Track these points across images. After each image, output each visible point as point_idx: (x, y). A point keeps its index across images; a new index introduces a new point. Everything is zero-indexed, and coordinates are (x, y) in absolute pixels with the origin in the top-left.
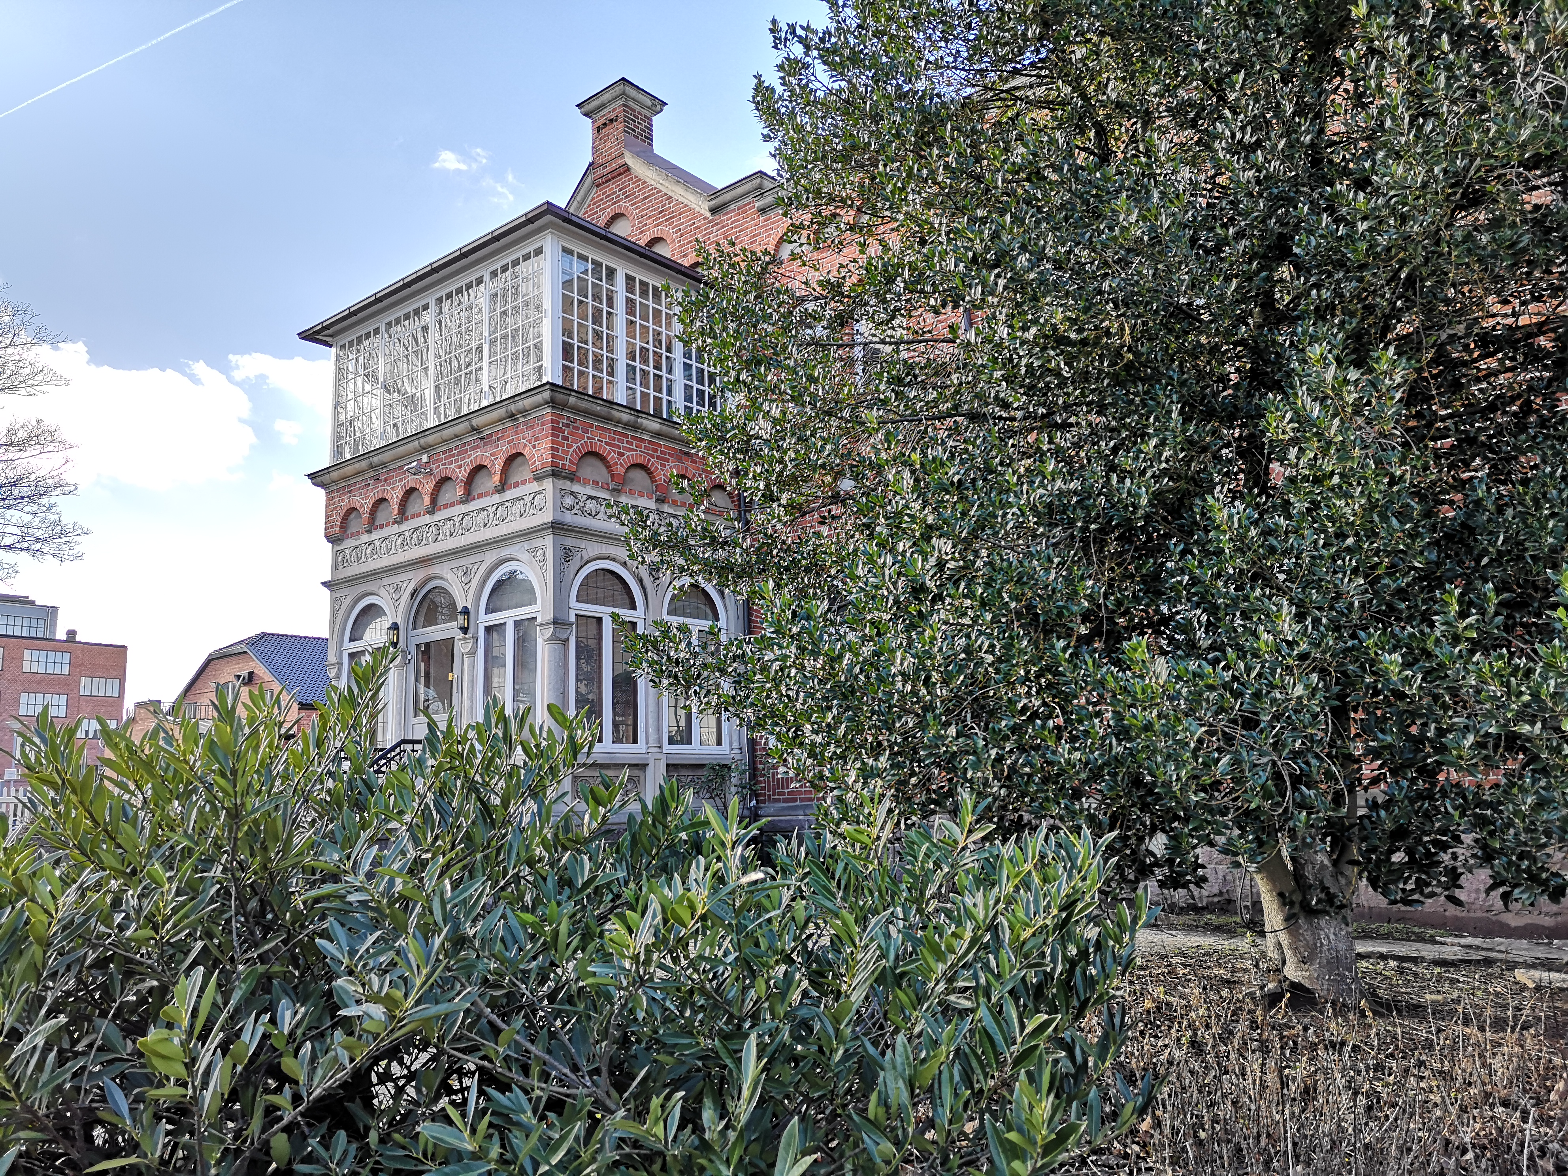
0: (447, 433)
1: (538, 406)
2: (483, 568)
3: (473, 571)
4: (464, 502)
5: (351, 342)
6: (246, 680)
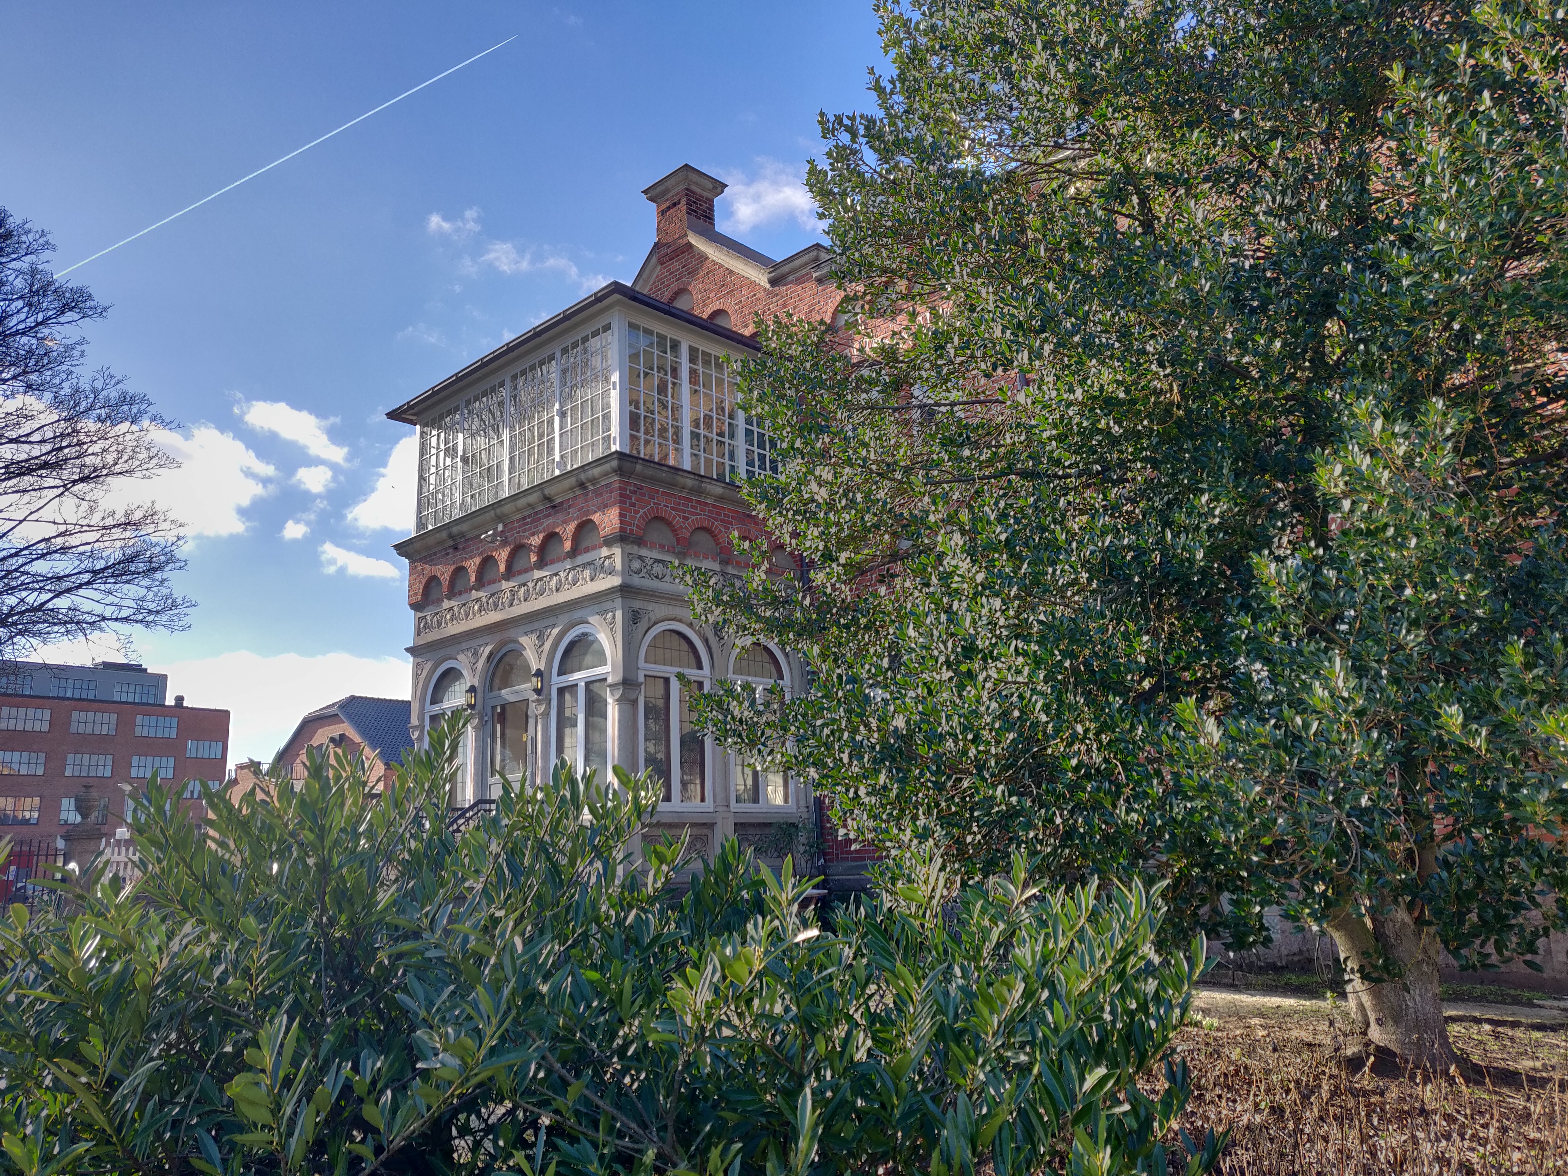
0: (522, 502)
1: (606, 474)
2: (556, 631)
3: (546, 634)
4: (537, 568)
5: (434, 420)
6: (338, 741)
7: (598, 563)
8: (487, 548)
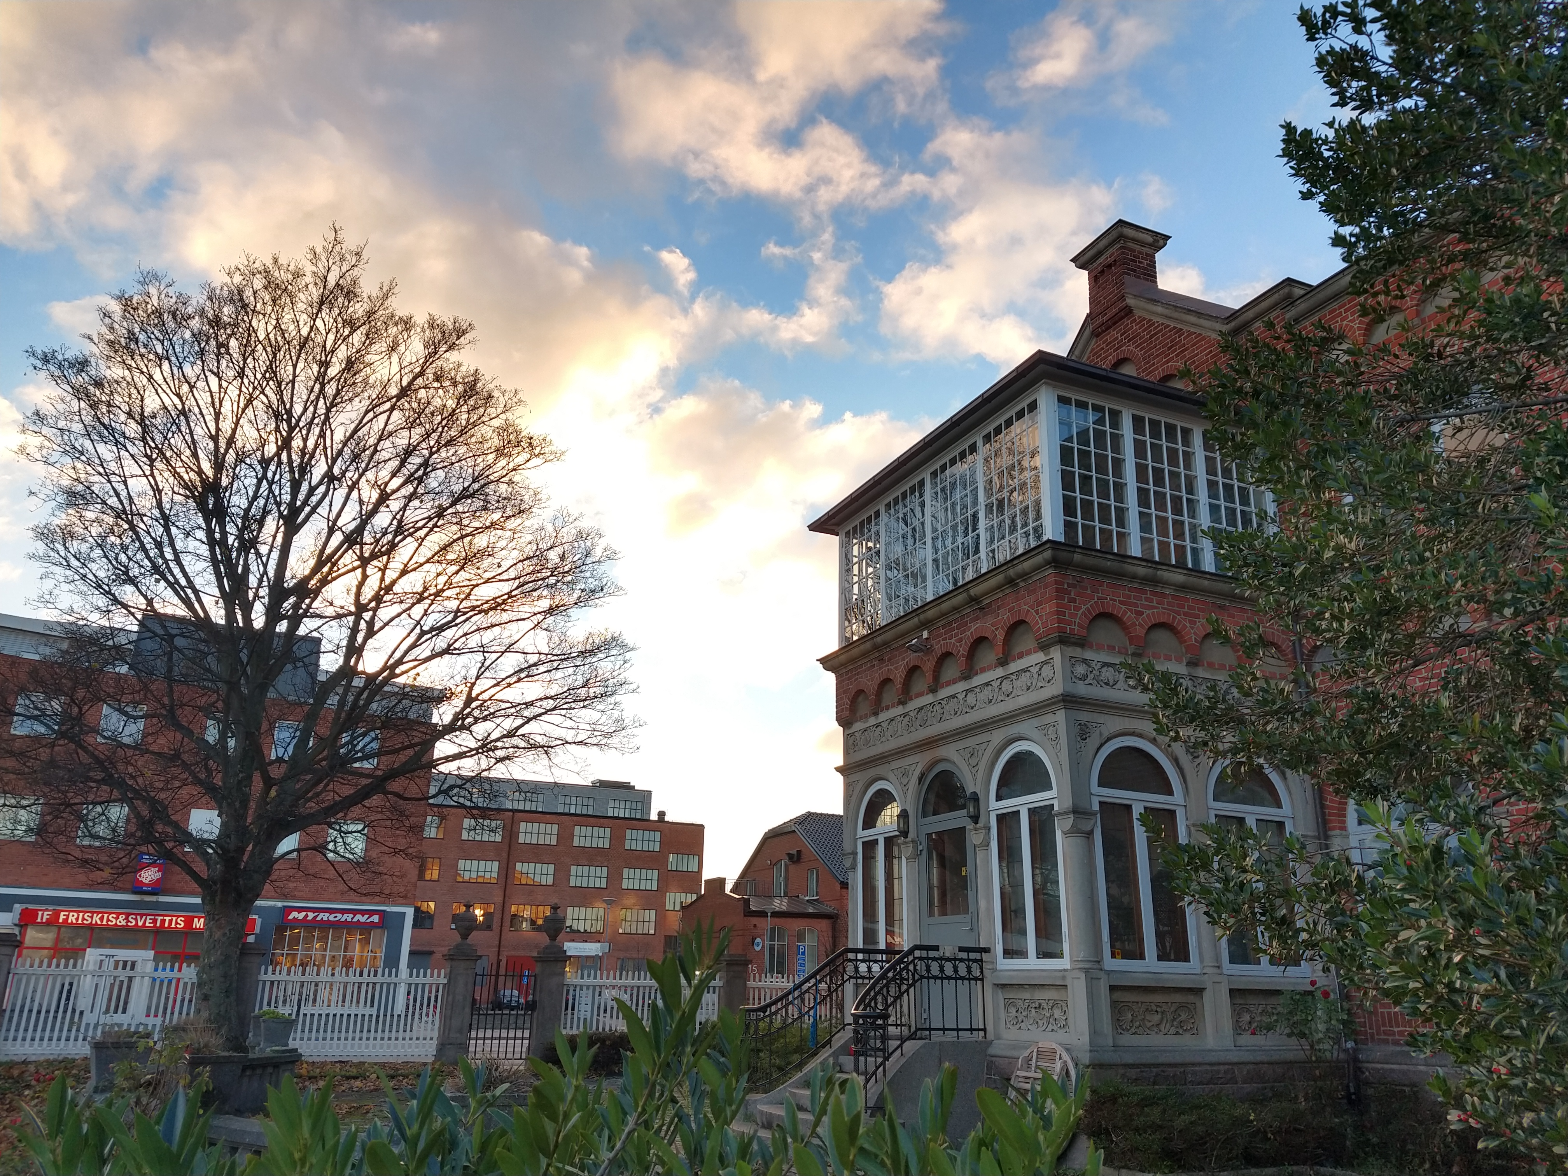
1: (1039, 568)
2: (991, 749)
3: (980, 753)
4: (966, 677)
5: (855, 528)
6: (796, 858)
7: (1034, 670)
8: (912, 658)
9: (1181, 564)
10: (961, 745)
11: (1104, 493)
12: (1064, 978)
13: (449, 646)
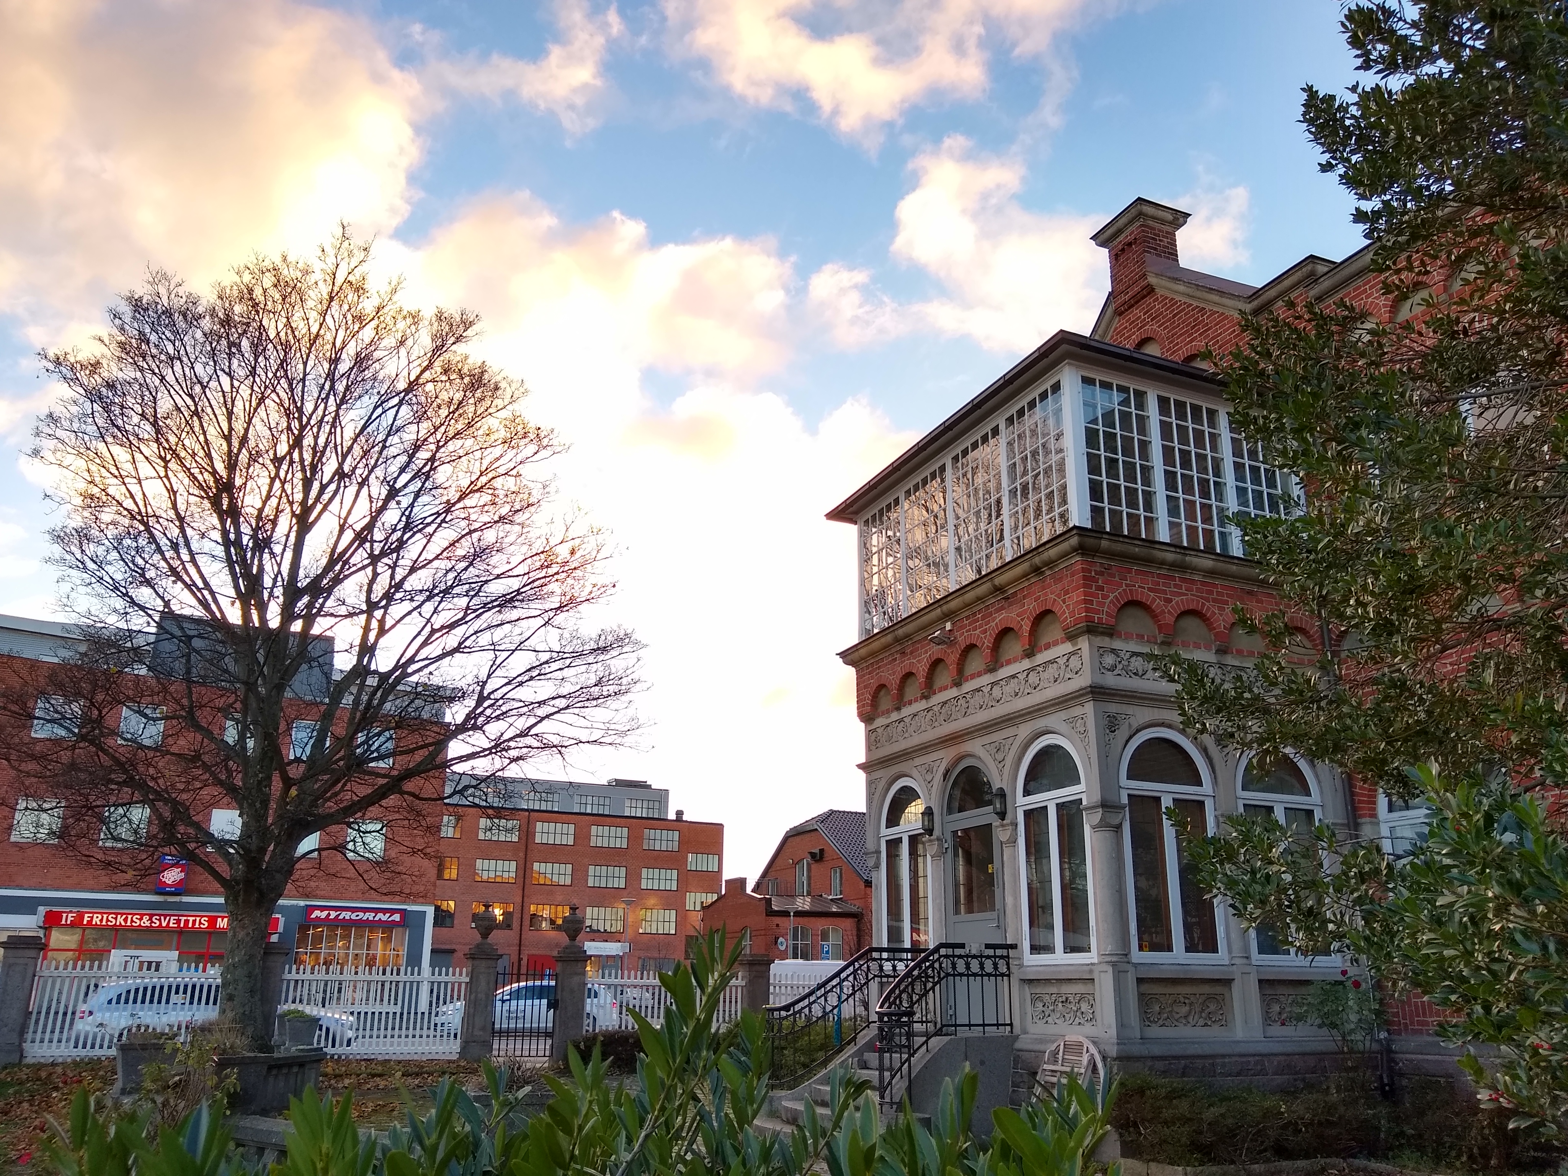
2: (1018, 743)
3: (1007, 747)
4: (992, 670)
5: (874, 517)
6: (818, 857)
7: (1061, 661)
8: (935, 651)
9: (1209, 549)
10: (987, 739)
11: (1130, 477)
12: (1091, 971)
13: (460, 644)
